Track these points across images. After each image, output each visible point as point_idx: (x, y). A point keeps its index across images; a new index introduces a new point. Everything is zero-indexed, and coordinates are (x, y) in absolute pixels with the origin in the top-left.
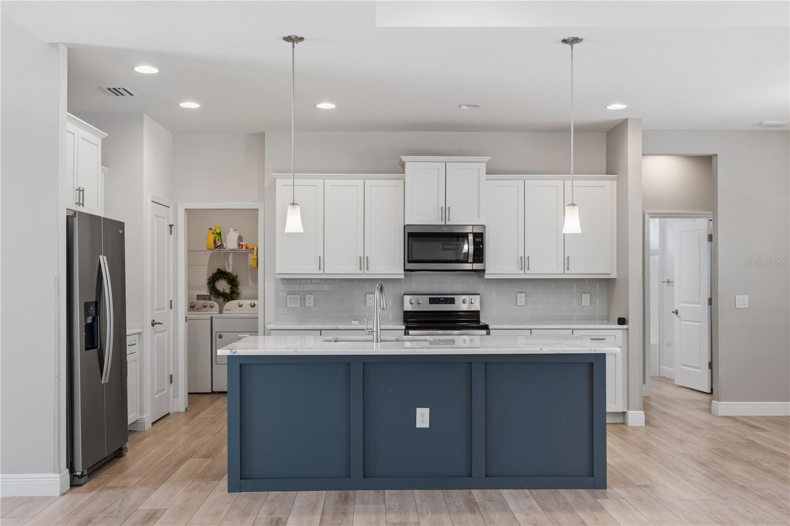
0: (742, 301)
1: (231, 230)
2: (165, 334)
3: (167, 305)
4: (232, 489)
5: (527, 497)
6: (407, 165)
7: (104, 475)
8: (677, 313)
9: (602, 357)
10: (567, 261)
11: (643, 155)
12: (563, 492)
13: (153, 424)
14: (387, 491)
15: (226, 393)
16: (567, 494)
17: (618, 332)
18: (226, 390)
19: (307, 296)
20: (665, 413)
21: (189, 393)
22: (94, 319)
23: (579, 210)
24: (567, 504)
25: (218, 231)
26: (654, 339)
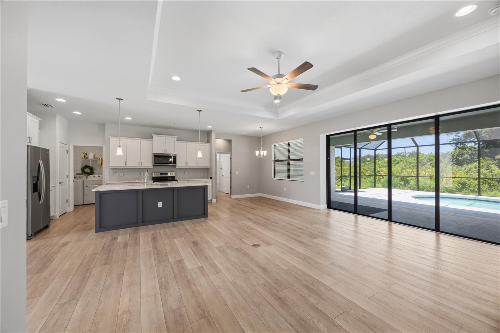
0: (237, 173)
1: (91, 153)
2: (65, 186)
3: (65, 177)
4: (96, 231)
5: (189, 222)
6: (154, 137)
7: (41, 235)
8: (223, 176)
9: (207, 186)
10: (198, 164)
11: (216, 138)
12: (197, 219)
13: (60, 216)
14: (149, 226)
15: (94, 204)
16: (199, 220)
17: (210, 180)
18: (94, 203)
19: (121, 173)
20: (220, 199)
21: (75, 205)
22: (36, 182)
23: (202, 152)
24: (198, 222)
25: (86, 153)
26: (218, 182)
